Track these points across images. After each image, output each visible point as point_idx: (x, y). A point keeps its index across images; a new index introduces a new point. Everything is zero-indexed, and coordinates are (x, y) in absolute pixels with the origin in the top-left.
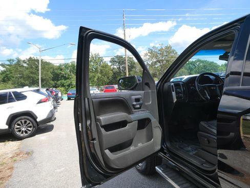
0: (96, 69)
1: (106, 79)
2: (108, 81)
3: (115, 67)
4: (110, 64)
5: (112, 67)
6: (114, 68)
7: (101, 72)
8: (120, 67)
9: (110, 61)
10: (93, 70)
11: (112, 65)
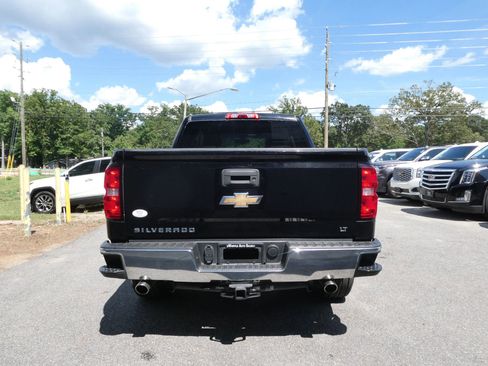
4: (320, 119)
8: (340, 126)
9: (322, 114)
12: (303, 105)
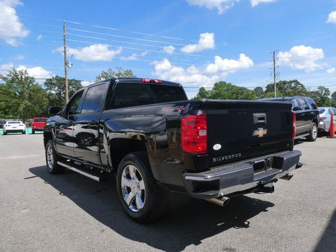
0: (21, 93)
1: (37, 109)
2: (41, 111)
3: (53, 92)
4: (44, 88)
5: (48, 92)
6: (51, 94)
7: (30, 98)
8: (60, 94)
9: (46, 83)
10: (15, 94)
11: (47, 89)
12: (30, 75)
